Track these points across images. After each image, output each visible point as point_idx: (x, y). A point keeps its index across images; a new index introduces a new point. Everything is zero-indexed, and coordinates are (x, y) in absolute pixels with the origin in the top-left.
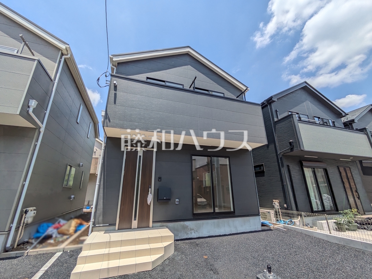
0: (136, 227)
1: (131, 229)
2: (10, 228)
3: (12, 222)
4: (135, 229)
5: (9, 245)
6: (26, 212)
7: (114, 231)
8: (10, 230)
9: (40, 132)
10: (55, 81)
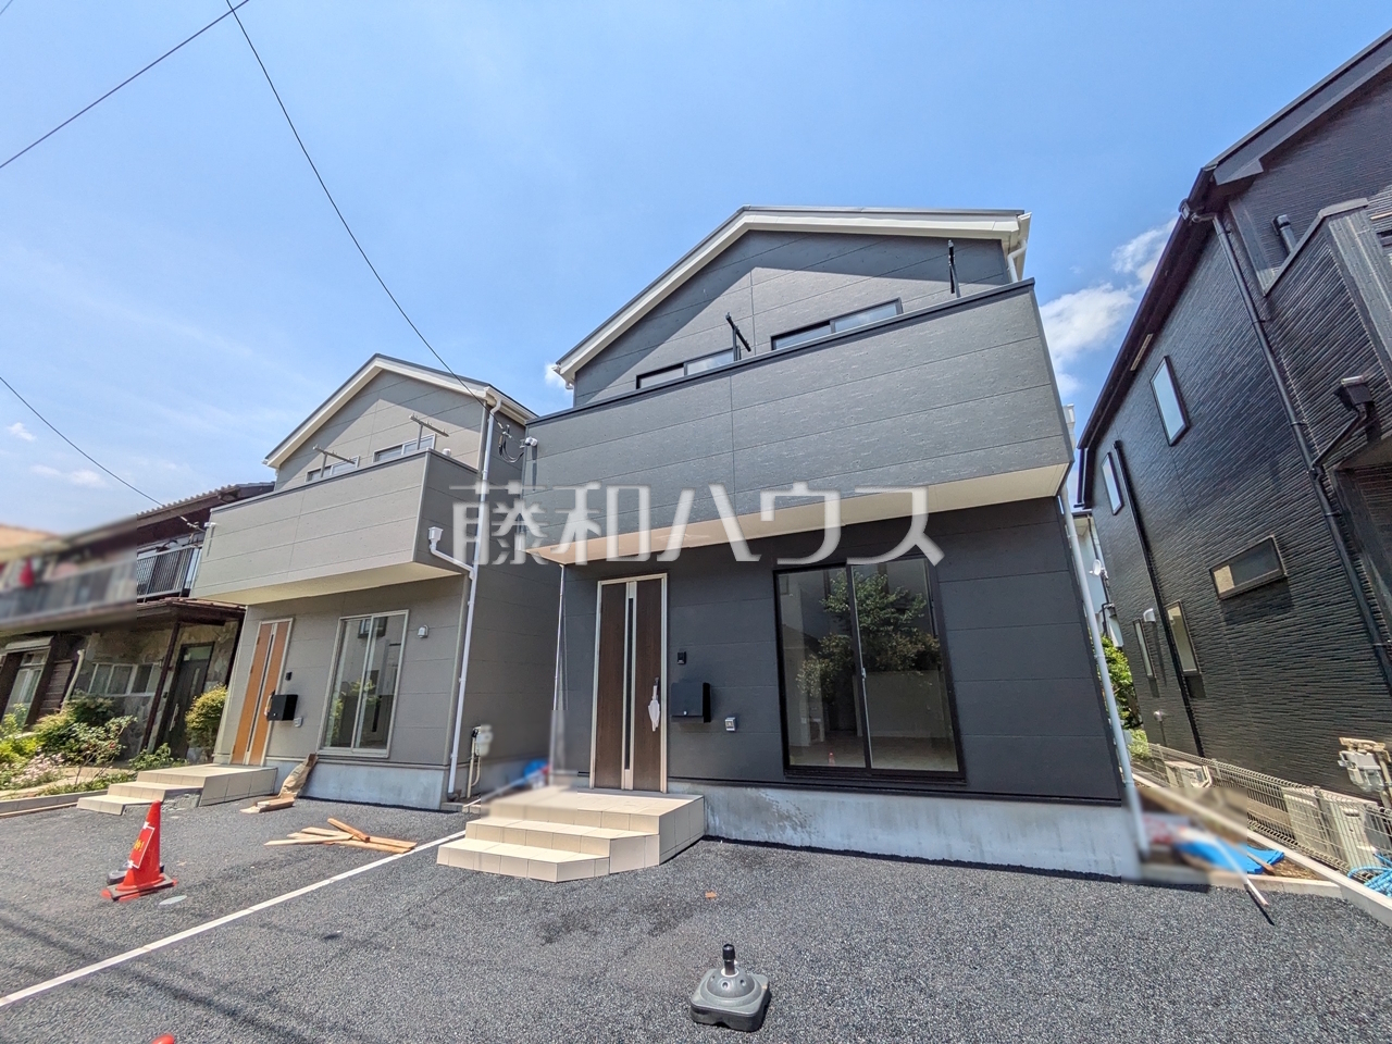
0: (631, 788)
1: (620, 788)
2: (450, 760)
3: (451, 751)
4: (626, 791)
5: (451, 790)
6: (474, 735)
7: (584, 788)
8: (450, 765)
9: (471, 580)
10: (482, 469)
